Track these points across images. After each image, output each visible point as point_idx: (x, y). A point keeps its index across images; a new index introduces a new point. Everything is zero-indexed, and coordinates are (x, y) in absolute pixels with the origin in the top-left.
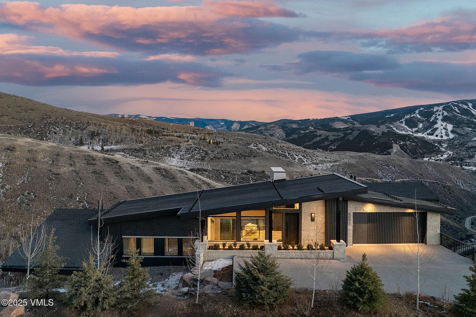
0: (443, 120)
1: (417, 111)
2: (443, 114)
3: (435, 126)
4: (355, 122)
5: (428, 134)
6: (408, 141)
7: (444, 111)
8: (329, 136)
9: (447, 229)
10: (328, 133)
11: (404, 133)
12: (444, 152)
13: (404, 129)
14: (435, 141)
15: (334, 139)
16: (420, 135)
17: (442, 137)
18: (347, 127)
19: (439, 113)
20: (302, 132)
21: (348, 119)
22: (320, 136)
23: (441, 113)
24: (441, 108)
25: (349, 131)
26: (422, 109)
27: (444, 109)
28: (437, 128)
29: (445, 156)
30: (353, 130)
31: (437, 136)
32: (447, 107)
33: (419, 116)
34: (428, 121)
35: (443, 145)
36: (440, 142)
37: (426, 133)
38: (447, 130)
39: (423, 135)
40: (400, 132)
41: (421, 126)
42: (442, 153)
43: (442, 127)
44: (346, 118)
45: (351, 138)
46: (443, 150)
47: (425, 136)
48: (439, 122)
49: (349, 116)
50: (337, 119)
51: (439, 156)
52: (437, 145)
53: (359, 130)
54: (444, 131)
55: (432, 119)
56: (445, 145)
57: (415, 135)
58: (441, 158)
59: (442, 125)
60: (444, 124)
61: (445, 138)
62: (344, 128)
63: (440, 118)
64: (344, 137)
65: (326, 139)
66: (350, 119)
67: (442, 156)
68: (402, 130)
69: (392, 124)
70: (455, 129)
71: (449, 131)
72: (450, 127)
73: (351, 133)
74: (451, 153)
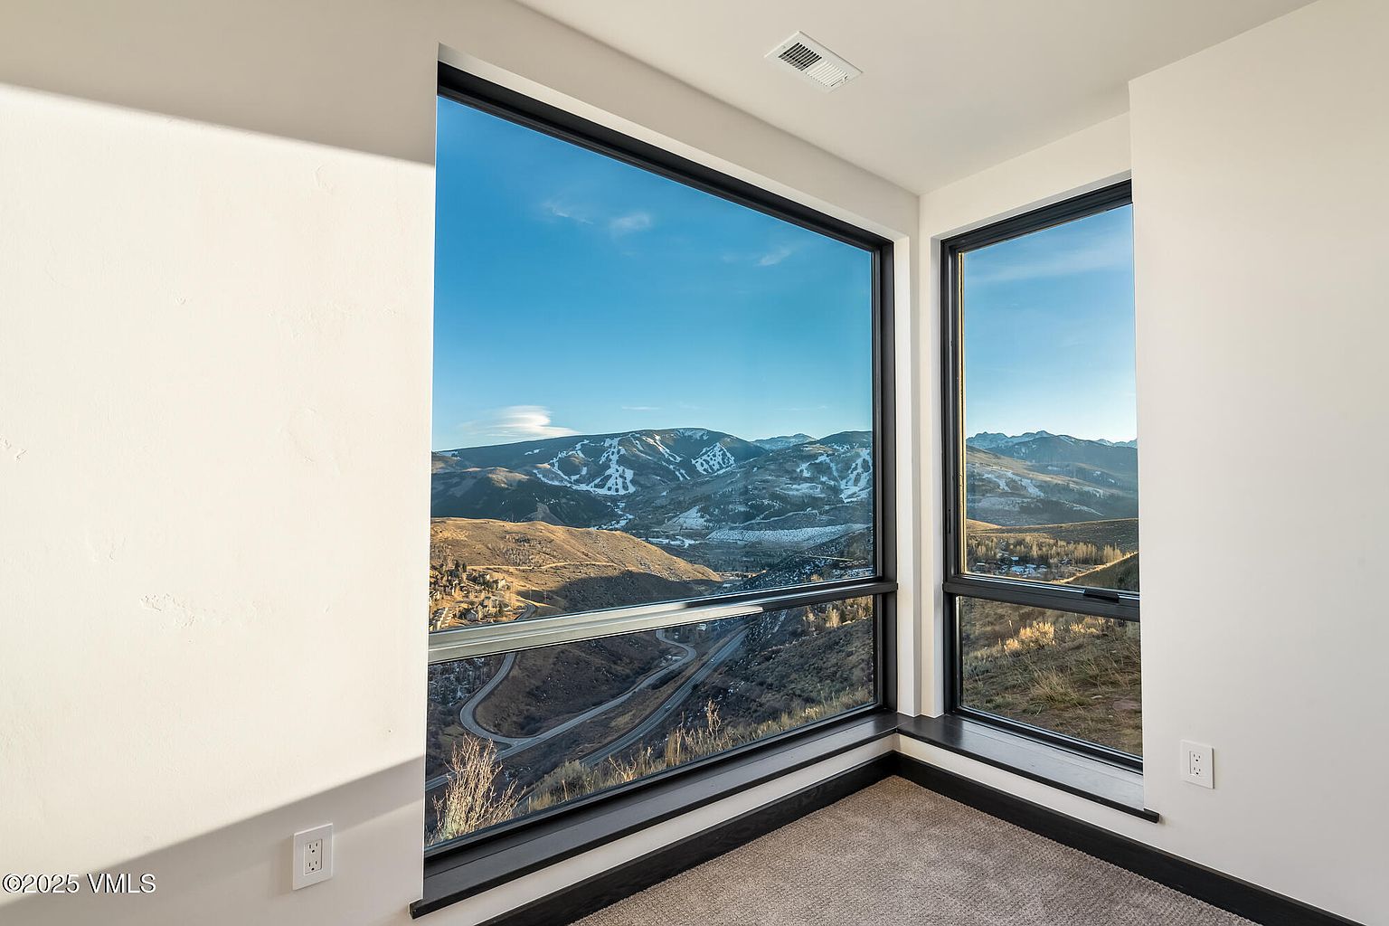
0: (618, 462)
1: (578, 446)
2: (619, 452)
3: (608, 472)
4: (467, 463)
5: (596, 486)
6: (564, 497)
7: (620, 448)
9: (631, 645)
11: (556, 483)
12: (621, 516)
13: (557, 477)
14: (606, 497)
16: (583, 487)
17: (617, 490)
18: (451, 473)
19: (612, 450)
21: (453, 455)
23: (616, 450)
24: (615, 441)
25: (455, 480)
26: (586, 442)
27: (620, 444)
28: (610, 476)
29: (623, 523)
30: (463, 476)
31: (609, 489)
32: (625, 439)
33: (581, 455)
34: (596, 462)
35: (619, 504)
36: (614, 500)
37: (593, 484)
38: (625, 479)
39: (588, 488)
40: (550, 482)
41: (584, 471)
42: (618, 518)
43: (617, 475)
44: (449, 454)
45: (458, 493)
46: (620, 512)
47: (591, 490)
48: (614, 466)
49: (456, 450)
51: (613, 522)
52: (609, 504)
53: (475, 478)
54: (620, 481)
55: (603, 459)
56: (623, 505)
57: (575, 487)
58: (617, 526)
59: (617, 471)
60: (621, 469)
61: (622, 492)
62: (445, 474)
63: (615, 458)
66: (456, 456)
67: (618, 523)
68: (552, 479)
69: (537, 468)
70: (636, 478)
71: (628, 481)
72: (629, 474)
73: (457, 484)
74: (631, 517)
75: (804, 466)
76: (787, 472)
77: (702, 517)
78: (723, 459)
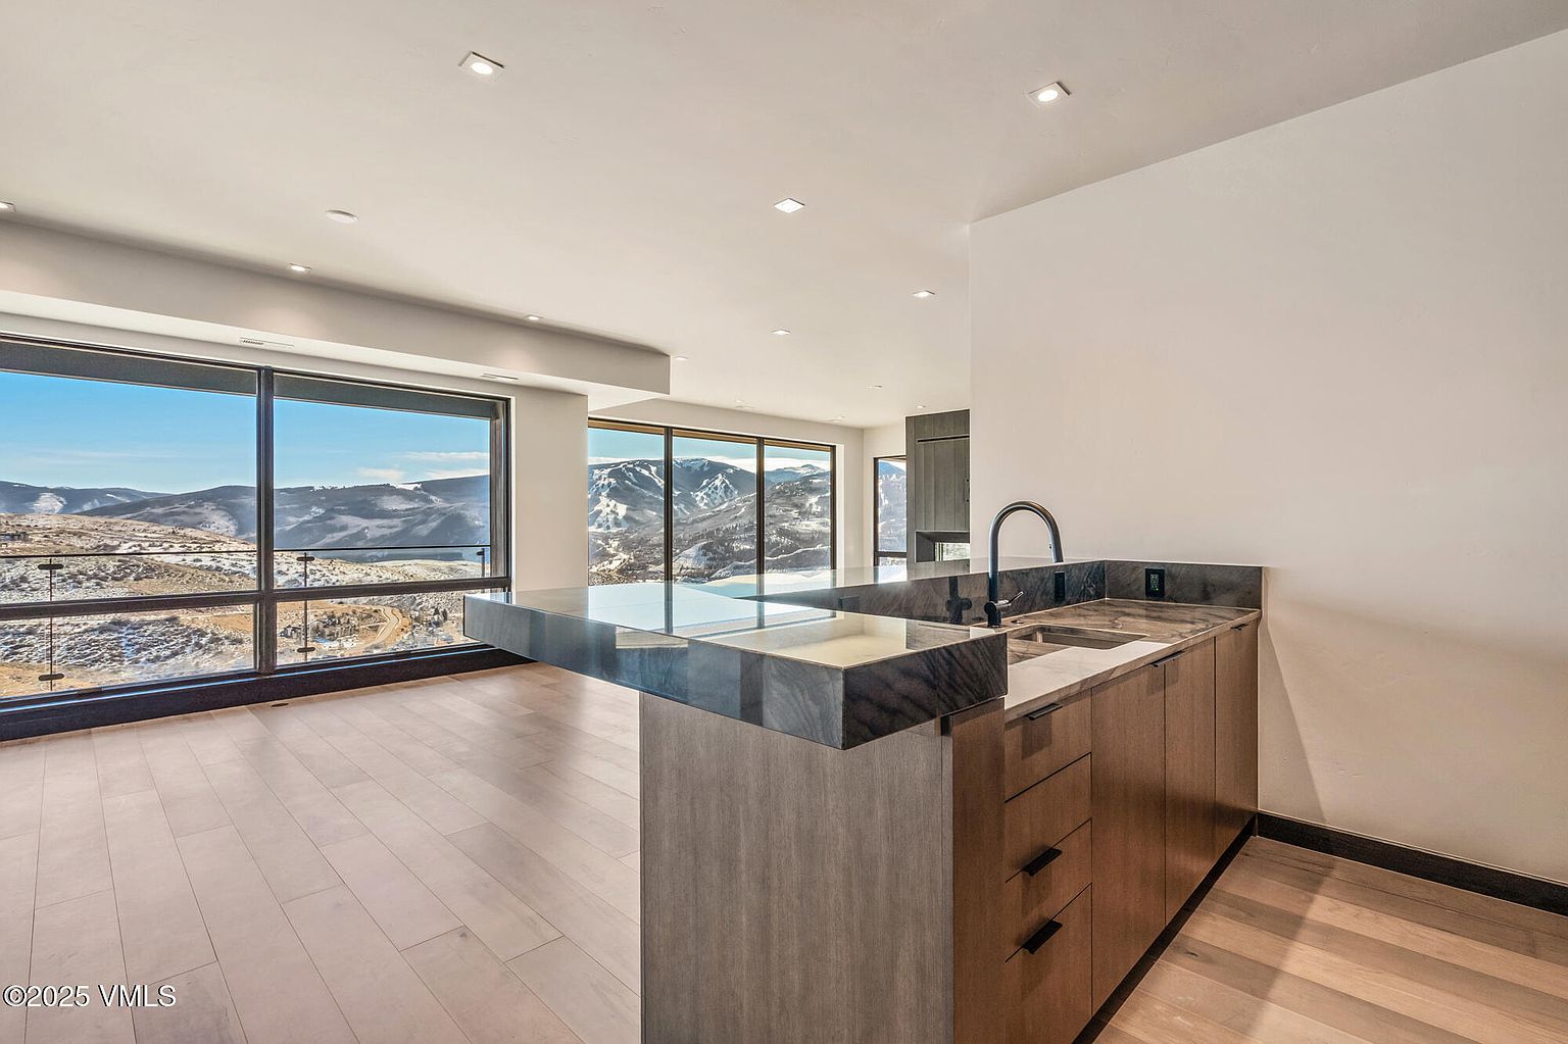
0: (608, 496)
2: (609, 484)
3: (596, 508)
4: (433, 498)
7: (613, 481)
8: (367, 528)
10: (364, 523)
12: (613, 556)
14: (595, 536)
15: (382, 536)
17: (608, 527)
18: (414, 508)
19: (602, 482)
20: (292, 519)
21: (416, 488)
22: (344, 528)
23: (606, 482)
24: (606, 473)
25: (419, 517)
27: (610, 475)
28: (599, 512)
29: (616, 564)
30: (428, 513)
31: (600, 526)
32: (616, 469)
35: (611, 542)
36: (606, 539)
38: (617, 514)
42: (610, 558)
43: (608, 510)
44: (411, 487)
45: (423, 530)
46: (612, 551)
48: (604, 500)
49: (418, 483)
50: (388, 490)
51: (605, 563)
52: (600, 542)
53: (444, 514)
54: (611, 517)
55: (591, 493)
56: (616, 543)
58: (610, 567)
59: (608, 506)
60: (612, 503)
61: (614, 530)
62: (407, 510)
63: (605, 491)
64: (405, 531)
65: (360, 535)
66: (419, 489)
67: (610, 563)
70: (631, 514)
71: (620, 517)
72: (622, 510)
73: (423, 522)
74: (626, 557)
75: (813, 499)
76: (796, 506)
77: (705, 555)
78: (725, 492)
